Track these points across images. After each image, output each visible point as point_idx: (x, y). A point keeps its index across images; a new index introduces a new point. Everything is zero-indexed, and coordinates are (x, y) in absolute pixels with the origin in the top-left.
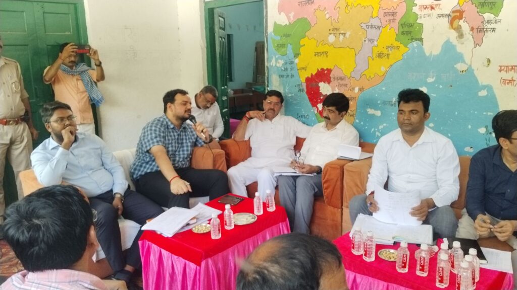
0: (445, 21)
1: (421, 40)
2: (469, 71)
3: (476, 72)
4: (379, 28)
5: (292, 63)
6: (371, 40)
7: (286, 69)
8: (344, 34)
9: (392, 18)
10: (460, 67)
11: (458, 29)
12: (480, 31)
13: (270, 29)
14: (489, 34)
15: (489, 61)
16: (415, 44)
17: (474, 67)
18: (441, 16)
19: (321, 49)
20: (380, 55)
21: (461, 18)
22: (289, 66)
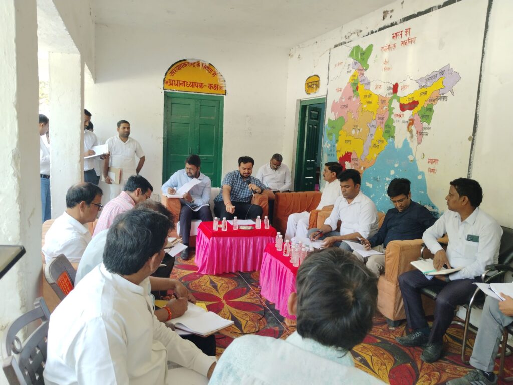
0: (406, 125)
1: (393, 137)
2: (414, 161)
3: (417, 162)
4: (375, 127)
5: (334, 146)
6: (371, 135)
7: (331, 150)
8: (359, 130)
9: (382, 121)
10: (411, 158)
11: (411, 132)
12: (421, 134)
13: (326, 122)
14: (425, 137)
15: (424, 155)
16: (391, 140)
17: (417, 159)
18: (404, 122)
19: (349, 138)
20: (375, 146)
21: (412, 124)
22: (332, 148)
